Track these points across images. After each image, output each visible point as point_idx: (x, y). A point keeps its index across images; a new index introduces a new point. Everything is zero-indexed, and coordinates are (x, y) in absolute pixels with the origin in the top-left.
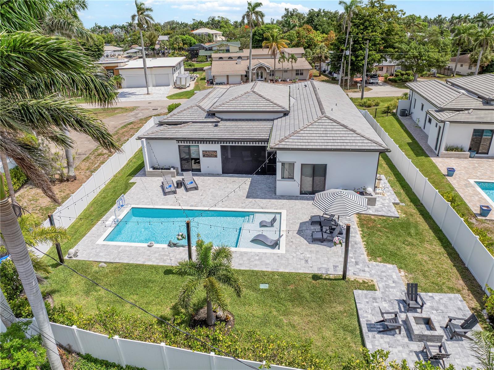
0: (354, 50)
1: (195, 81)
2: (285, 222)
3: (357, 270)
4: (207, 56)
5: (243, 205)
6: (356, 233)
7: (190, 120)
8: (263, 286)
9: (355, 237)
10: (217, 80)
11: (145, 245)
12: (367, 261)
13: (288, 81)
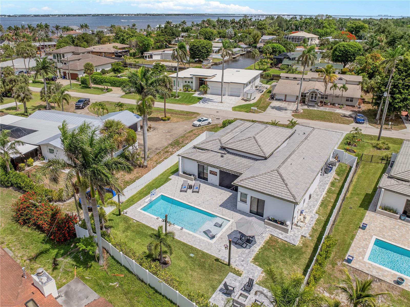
1: (262, 93)
2: (228, 227)
3: (240, 264)
5: (215, 210)
6: (259, 245)
7: (210, 149)
8: (192, 255)
9: (256, 247)
10: (276, 97)
11: (156, 217)
12: (249, 262)
13: (337, 105)
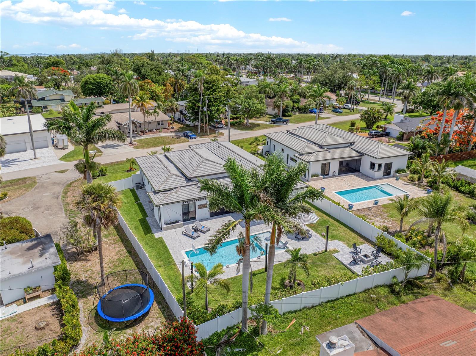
0: (209, 107)
4: (41, 107)
7: (178, 186)
9: (312, 233)
13: (154, 130)
